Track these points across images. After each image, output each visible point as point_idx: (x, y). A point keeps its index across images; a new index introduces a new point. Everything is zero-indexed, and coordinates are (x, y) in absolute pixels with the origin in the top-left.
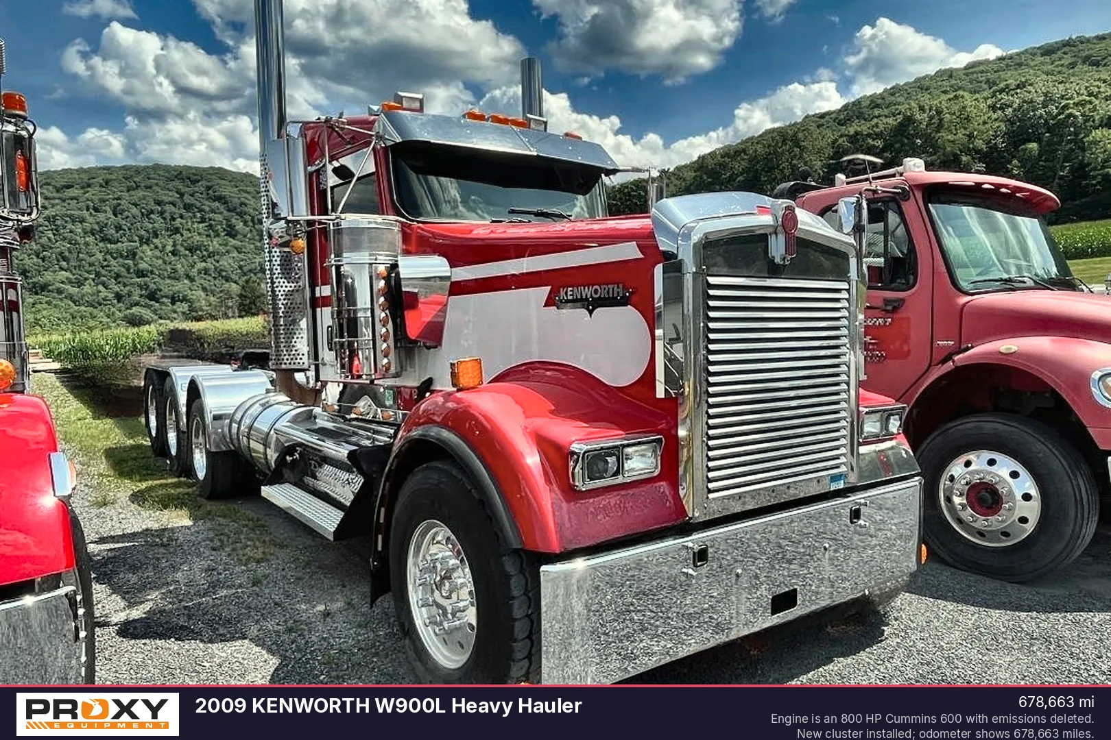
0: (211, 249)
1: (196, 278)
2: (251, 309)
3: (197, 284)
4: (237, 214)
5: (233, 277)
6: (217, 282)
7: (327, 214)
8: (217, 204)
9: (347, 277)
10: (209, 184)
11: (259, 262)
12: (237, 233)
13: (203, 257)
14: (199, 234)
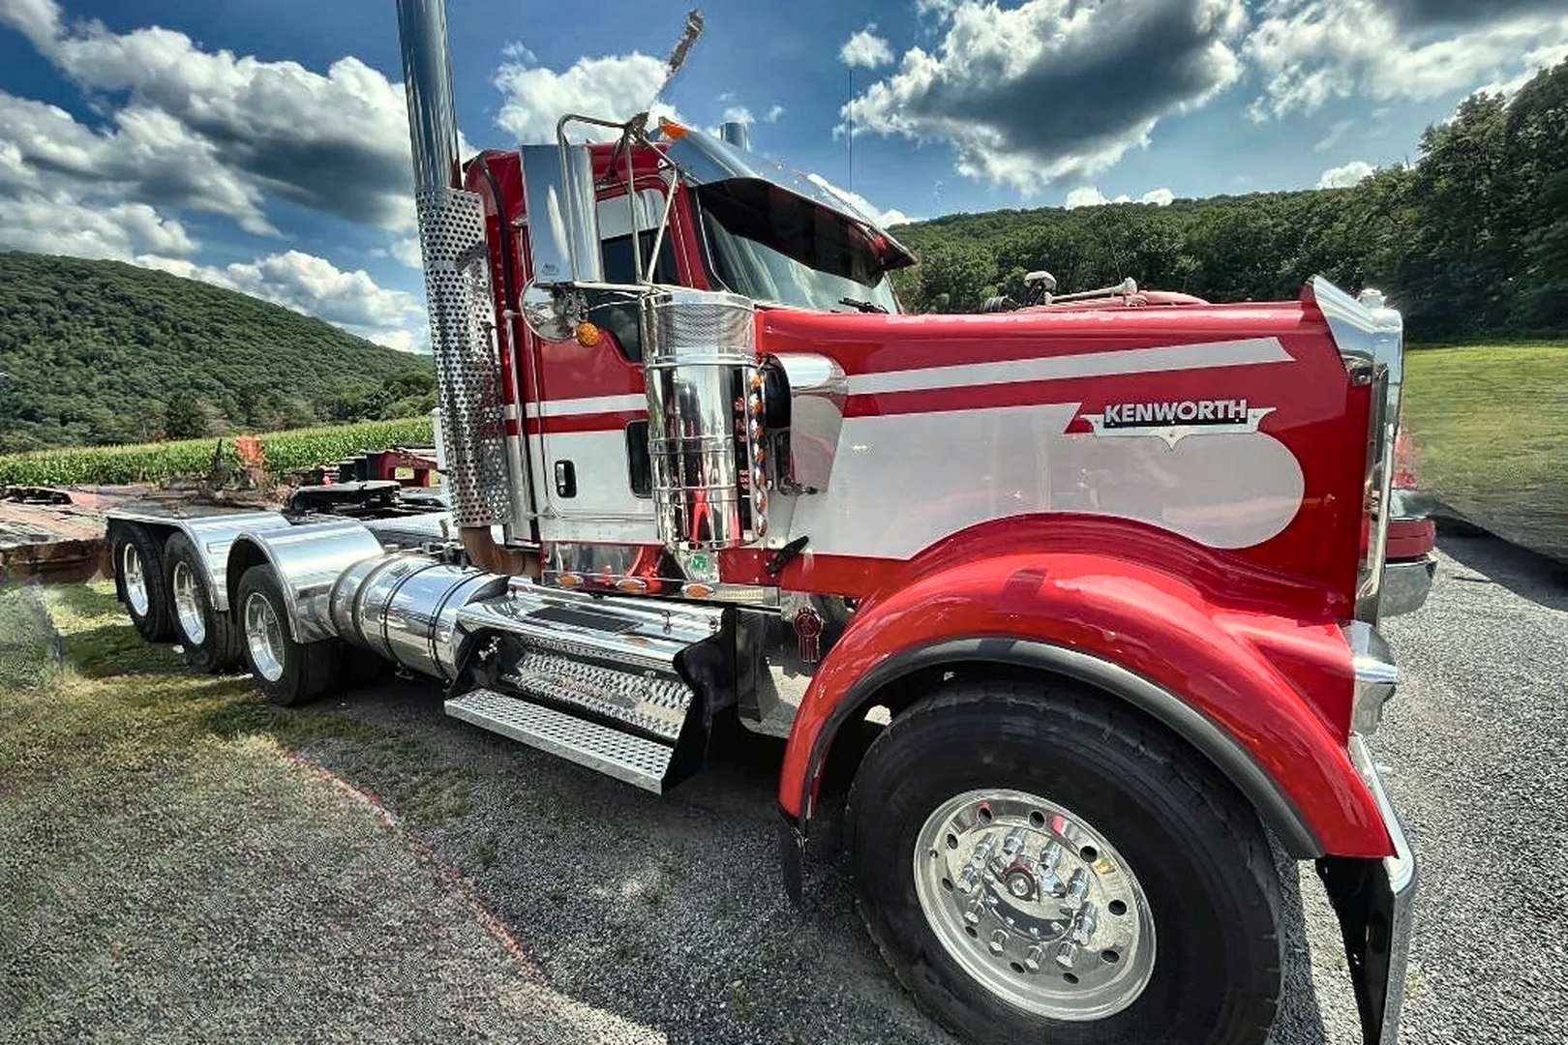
0: (115, 358)
1: (97, 394)
2: (185, 429)
3: (98, 399)
4: (150, 318)
5: (152, 392)
6: (129, 398)
7: (634, 283)
8: (119, 305)
9: (683, 386)
10: (104, 281)
11: (189, 376)
12: (152, 341)
13: (104, 367)
14: (96, 341)
